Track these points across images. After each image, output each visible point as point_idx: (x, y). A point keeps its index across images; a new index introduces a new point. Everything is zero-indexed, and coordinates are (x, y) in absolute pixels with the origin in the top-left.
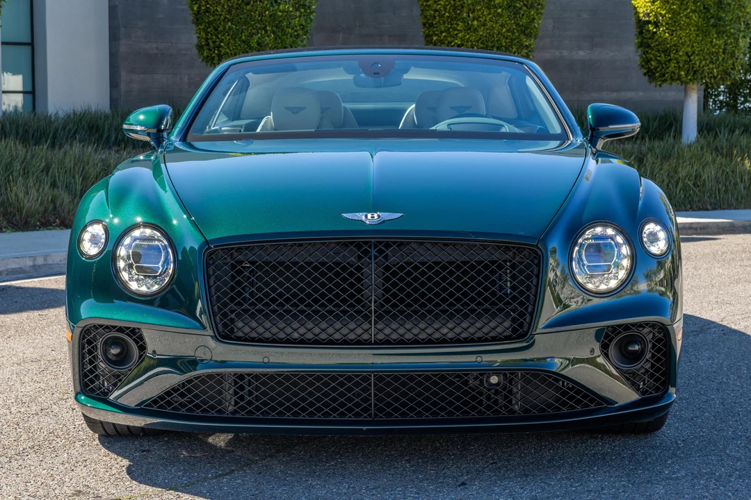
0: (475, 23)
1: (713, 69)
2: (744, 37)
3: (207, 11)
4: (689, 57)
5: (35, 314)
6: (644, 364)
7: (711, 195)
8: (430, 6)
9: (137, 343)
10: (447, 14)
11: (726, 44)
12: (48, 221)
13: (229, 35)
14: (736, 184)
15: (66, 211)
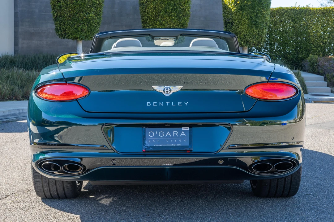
0: (164, 22)
1: (254, 41)
2: (265, 29)
3: (61, 16)
4: (245, 36)
8: (145, 15)
10: (153, 18)
11: (259, 32)
12: (11, 98)
13: (69, 26)
15: (17, 94)
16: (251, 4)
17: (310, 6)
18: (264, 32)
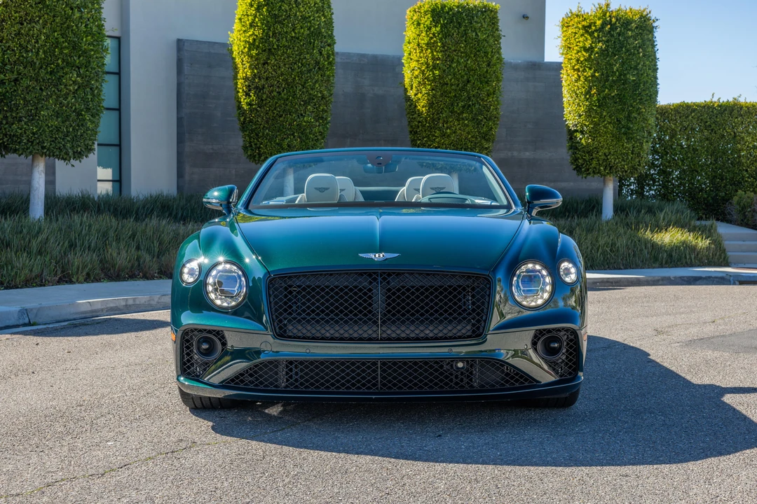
1: (624, 165)
2: (647, 142)
3: (251, 121)
4: (606, 156)
5: (133, 334)
6: (562, 356)
7: (623, 258)
8: (415, 118)
9: (220, 340)
10: (428, 125)
11: (634, 147)
12: (134, 274)
13: (266, 139)
14: (641, 250)
15: (147, 267)
16: (618, 94)
17: (742, 100)
18: (645, 147)
